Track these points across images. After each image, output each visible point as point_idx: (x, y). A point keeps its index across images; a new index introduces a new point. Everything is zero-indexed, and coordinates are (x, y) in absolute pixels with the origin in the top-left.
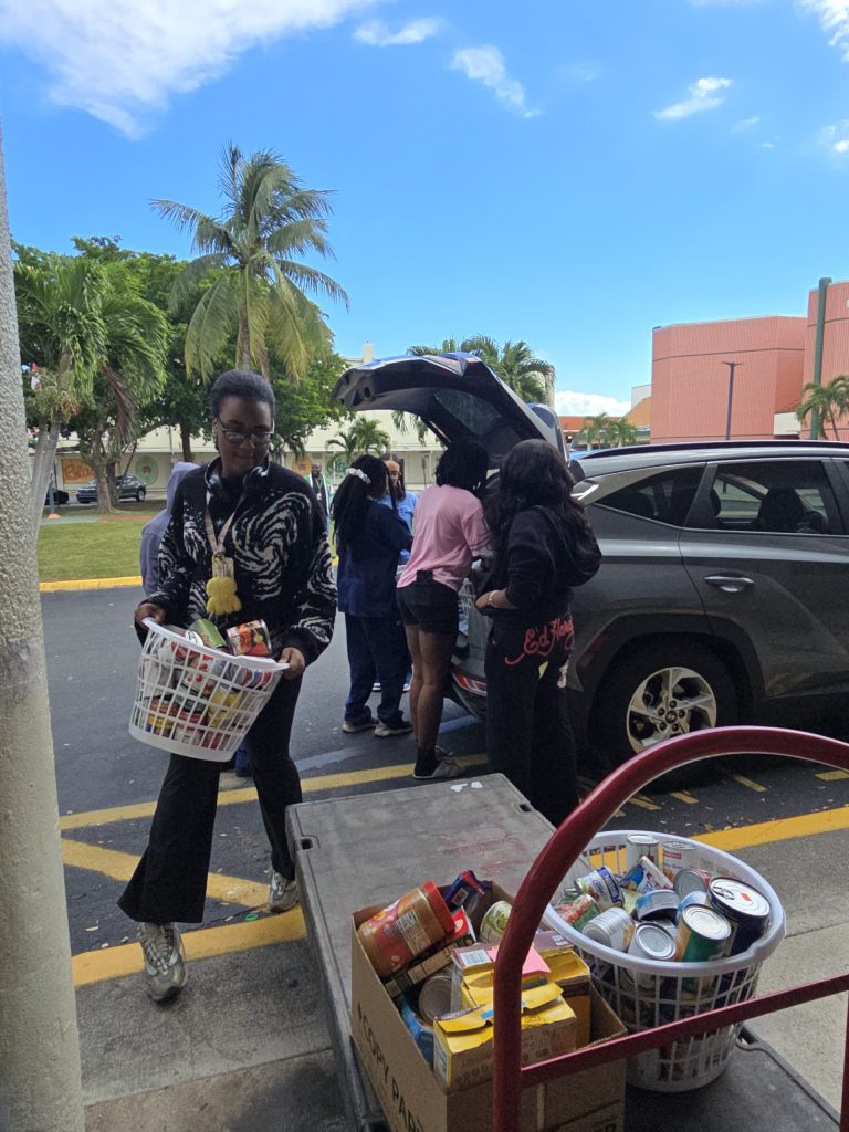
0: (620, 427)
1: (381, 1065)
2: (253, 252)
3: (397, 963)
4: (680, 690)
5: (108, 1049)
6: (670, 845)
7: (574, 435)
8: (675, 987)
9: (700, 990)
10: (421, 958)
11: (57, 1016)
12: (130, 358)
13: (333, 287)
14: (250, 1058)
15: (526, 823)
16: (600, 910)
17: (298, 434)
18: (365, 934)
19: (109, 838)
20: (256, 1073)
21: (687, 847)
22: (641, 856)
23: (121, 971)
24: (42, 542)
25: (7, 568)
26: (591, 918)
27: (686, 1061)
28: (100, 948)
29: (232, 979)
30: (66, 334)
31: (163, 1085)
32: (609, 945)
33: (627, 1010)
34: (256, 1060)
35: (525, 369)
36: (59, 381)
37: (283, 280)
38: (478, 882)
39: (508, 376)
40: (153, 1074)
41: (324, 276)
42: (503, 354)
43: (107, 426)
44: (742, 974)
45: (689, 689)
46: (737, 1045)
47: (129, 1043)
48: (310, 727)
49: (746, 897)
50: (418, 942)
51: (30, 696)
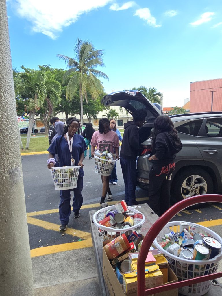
0: (181, 110)
1: (110, 284)
2: (83, 67)
3: (114, 256)
4: (197, 181)
5: (41, 274)
6: (192, 226)
7: (168, 112)
8: (193, 267)
9: (200, 268)
10: (121, 255)
11: (26, 266)
12: (52, 95)
13: (104, 75)
14: (78, 278)
15: (153, 218)
16: (171, 244)
17: (95, 114)
18: (106, 248)
19: (45, 218)
20: (79, 282)
21: (197, 227)
22: (184, 229)
23: (46, 253)
24: (31, 142)
25: (11, 149)
26: (169, 246)
27: (196, 288)
28: (41, 247)
29: (74, 257)
30: (37, 90)
31: (55, 284)
32: (173, 254)
33: (179, 273)
34: (79, 279)
35: (154, 95)
36: (34, 102)
37: (91, 74)
38: (137, 234)
39: (150, 97)
40: (53, 281)
41: (101, 72)
42: (149, 91)
43: (47, 113)
44: (213, 264)
45: (199, 181)
46: (212, 284)
47: (47, 273)
48: (97, 190)
49: (214, 242)
50: (120, 250)
51: (18, 182)
